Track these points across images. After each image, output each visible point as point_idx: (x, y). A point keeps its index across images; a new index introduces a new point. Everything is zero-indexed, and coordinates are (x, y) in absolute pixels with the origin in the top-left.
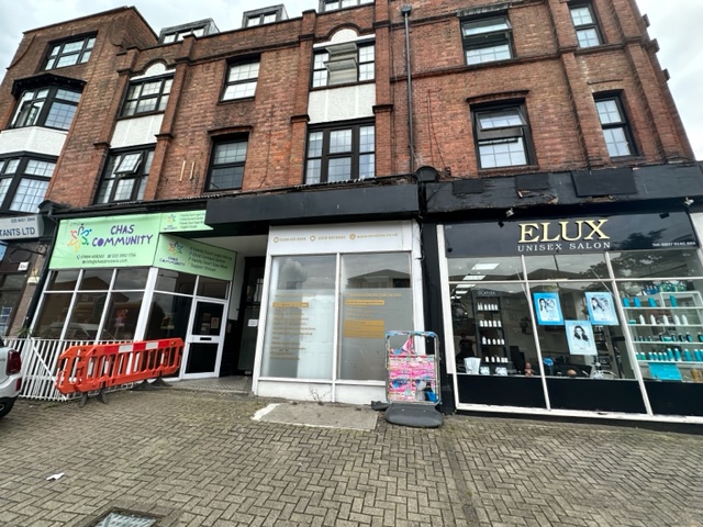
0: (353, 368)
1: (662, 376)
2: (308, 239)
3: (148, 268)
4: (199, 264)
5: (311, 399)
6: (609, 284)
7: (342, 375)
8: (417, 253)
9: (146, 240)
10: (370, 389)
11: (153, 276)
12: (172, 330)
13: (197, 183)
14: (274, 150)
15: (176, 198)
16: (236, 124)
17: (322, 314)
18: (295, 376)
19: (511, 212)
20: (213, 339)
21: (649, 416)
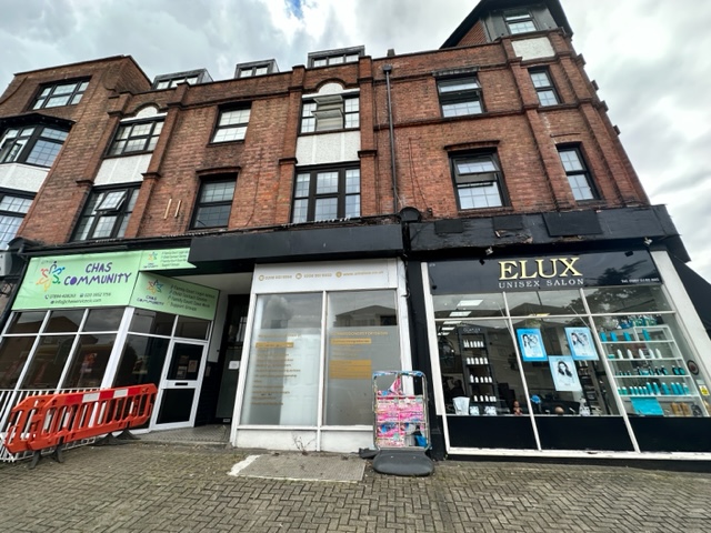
0: (340, 412)
1: (645, 411)
2: (294, 277)
3: (123, 308)
4: (179, 303)
5: (294, 448)
6: (586, 319)
7: (328, 420)
8: (402, 290)
9: (123, 278)
10: (357, 435)
11: (128, 316)
12: (144, 375)
13: (182, 220)
14: (262, 190)
15: (159, 235)
16: (225, 165)
17: (307, 354)
18: (277, 423)
19: (490, 251)
20: (191, 384)
21: (637, 454)
